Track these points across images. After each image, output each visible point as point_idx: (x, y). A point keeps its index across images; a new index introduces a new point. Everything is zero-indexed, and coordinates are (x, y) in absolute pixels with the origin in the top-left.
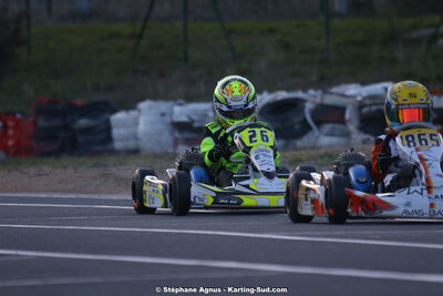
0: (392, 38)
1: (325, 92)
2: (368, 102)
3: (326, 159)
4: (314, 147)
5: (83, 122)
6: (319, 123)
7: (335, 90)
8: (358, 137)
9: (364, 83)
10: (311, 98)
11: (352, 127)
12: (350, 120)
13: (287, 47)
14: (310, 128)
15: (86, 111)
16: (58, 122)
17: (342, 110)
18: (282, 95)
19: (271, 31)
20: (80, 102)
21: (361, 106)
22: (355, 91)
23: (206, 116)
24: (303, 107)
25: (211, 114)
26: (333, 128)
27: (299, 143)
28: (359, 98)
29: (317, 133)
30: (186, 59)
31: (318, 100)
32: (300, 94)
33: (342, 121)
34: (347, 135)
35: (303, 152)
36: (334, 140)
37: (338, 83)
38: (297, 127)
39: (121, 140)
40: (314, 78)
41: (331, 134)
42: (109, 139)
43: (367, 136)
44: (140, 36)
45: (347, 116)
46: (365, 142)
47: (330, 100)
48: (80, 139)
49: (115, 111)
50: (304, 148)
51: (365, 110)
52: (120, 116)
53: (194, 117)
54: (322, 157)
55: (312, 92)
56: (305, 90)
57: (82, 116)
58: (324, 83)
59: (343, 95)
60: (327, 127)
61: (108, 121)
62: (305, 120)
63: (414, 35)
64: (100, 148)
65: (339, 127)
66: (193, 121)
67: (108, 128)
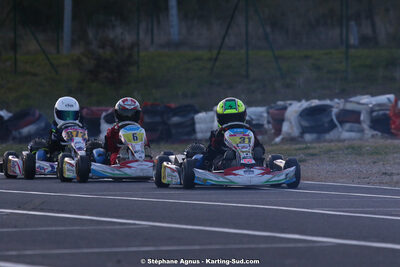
0: (392, 63)
1: (346, 101)
2: (377, 108)
3: (350, 150)
4: (339, 140)
5: (176, 119)
6: (342, 123)
7: (352, 99)
8: (369, 132)
9: (373, 95)
10: (337, 105)
11: (365, 126)
12: (364, 121)
13: (318, 68)
14: (335, 126)
15: (176, 112)
16: (158, 119)
17: (358, 113)
18: (315, 102)
19: (307, 57)
20: (173, 105)
21: (372, 111)
22: (367, 100)
23: (261, 116)
24: (331, 111)
25: (265, 115)
26: (352, 126)
27: (328, 136)
28: (370, 106)
29: (340, 129)
30: (247, 76)
31: (341, 107)
32: (328, 102)
33: (358, 121)
34: (362, 131)
35: (332, 144)
36: (353, 134)
37: (355, 95)
38: (326, 125)
39: (202, 132)
40: (337, 91)
41: (351, 131)
42: (194, 131)
43: (375, 132)
44: (216, 59)
45: (362, 118)
46: (373, 136)
47: (349, 106)
48: (174, 131)
49: (198, 112)
50: (331, 141)
51: (375, 114)
52: (201, 116)
53: (253, 117)
54: (347, 149)
55: (336, 100)
56: (331, 100)
57: (175, 115)
58: (345, 94)
59: (359, 103)
60: (348, 126)
61: (193, 119)
62: (332, 120)
64: (186, 137)
65: (356, 125)
66: (252, 119)
67: (193, 123)
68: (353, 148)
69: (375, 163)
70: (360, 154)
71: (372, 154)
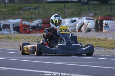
0: (20, 9)
1: (5, 21)
2: (15, 24)
6: (4, 28)
7: (7, 21)
9: (14, 19)
10: (2, 23)
12: (11, 28)
14: (2, 29)
17: (9, 25)
21: (14, 25)
24: (0, 25)
26: (7, 30)
28: (13, 23)
29: (3, 31)
31: (4, 23)
33: (9, 28)
34: (10, 31)
35: (1, 36)
36: (8, 32)
37: (8, 19)
46: (14, 33)
47: (7, 23)
51: (15, 26)
55: (2, 21)
58: (5, 19)
59: (9, 22)
63: (25, 8)
68: (8, 37)
69: (16, 42)
70: (10, 39)
71: (15, 39)
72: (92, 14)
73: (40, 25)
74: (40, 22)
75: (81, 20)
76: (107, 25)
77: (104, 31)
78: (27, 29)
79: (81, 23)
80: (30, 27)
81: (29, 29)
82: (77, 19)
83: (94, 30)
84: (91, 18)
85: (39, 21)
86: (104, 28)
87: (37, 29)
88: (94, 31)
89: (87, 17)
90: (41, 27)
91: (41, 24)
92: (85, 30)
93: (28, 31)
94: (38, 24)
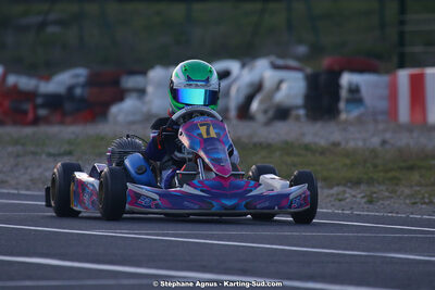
63: (24, 21)
72: (302, 50)
73: (78, 91)
74: (82, 80)
75: (251, 69)
76: (354, 90)
77: (343, 116)
78: (27, 106)
79: (251, 85)
80: (39, 101)
81: (36, 107)
82: (234, 66)
83: (302, 112)
84: (292, 63)
85: (77, 76)
86: (342, 105)
87: (68, 106)
88: (303, 119)
89: (273, 58)
90: (82, 100)
91: (83, 86)
92: (265, 112)
93: (31, 116)
94: (71, 89)
